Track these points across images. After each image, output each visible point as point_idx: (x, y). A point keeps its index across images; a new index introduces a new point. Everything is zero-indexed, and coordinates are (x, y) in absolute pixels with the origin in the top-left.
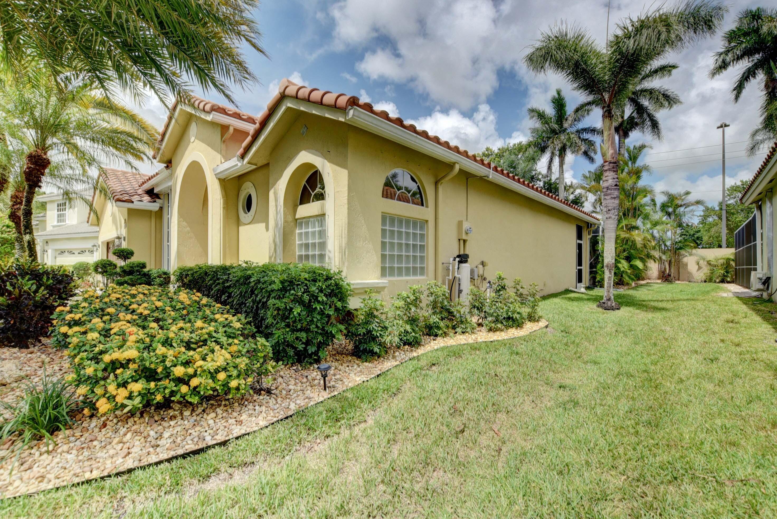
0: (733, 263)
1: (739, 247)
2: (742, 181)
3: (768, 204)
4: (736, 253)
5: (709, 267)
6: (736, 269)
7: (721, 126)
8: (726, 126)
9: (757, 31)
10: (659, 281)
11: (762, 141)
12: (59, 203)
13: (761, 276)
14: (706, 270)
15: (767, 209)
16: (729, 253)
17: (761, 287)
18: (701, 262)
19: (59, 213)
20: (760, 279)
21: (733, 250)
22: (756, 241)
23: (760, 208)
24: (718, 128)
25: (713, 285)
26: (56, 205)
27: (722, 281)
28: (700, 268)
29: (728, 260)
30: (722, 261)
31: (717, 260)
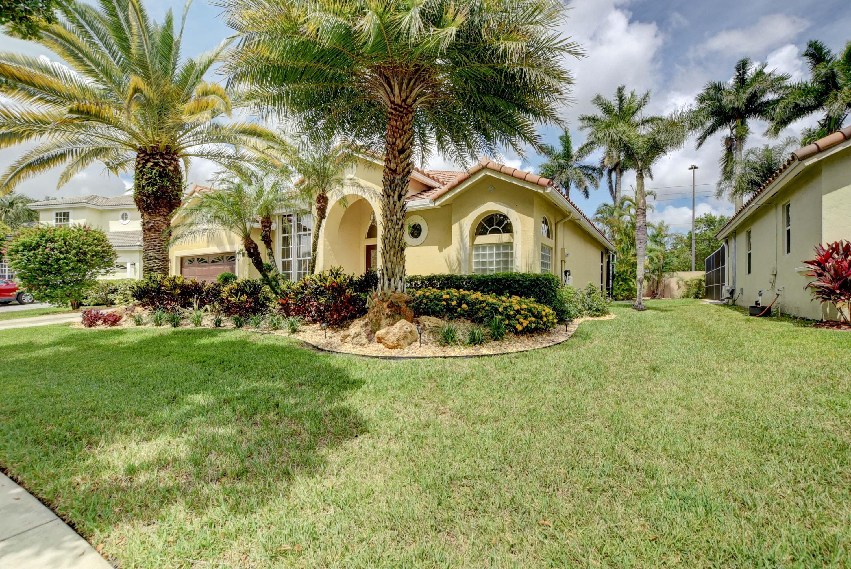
0: (703, 284)
1: (710, 270)
2: (705, 214)
3: (733, 240)
4: (706, 275)
5: (686, 287)
6: (706, 288)
7: (692, 168)
8: (695, 168)
9: (720, 101)
10: (649, 298)
11: (724, 189)
12: (59, 211)
13: (728, 288)
14: (684, 289)
15: (732, 242)
16: (700, 275)
17: (729, 296)
18: (680, 282)
19: (59, 223)
20: (728, 290)
21: (704, 273)
22: (723, 264)
23: (727, 242)
24: (690, 169)
25: (689, 300)
26: (54, 215)
27: (696, 297)
28: (679, 287)
29: (700, 280)
30: (695, 282)
31: (692, 280)
